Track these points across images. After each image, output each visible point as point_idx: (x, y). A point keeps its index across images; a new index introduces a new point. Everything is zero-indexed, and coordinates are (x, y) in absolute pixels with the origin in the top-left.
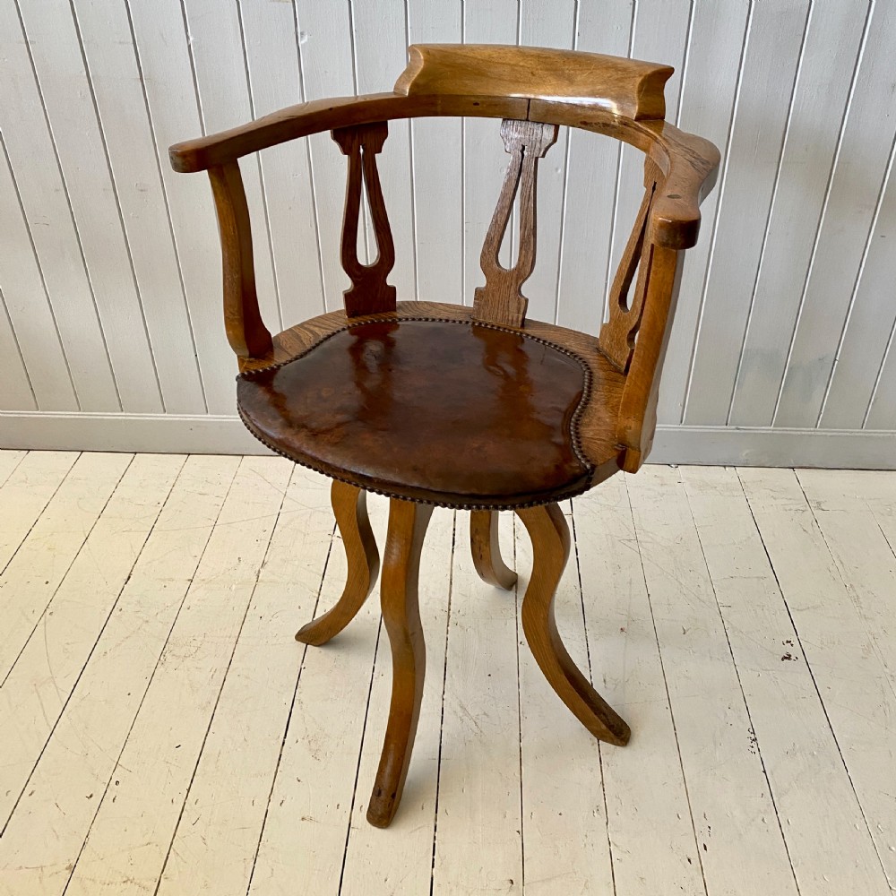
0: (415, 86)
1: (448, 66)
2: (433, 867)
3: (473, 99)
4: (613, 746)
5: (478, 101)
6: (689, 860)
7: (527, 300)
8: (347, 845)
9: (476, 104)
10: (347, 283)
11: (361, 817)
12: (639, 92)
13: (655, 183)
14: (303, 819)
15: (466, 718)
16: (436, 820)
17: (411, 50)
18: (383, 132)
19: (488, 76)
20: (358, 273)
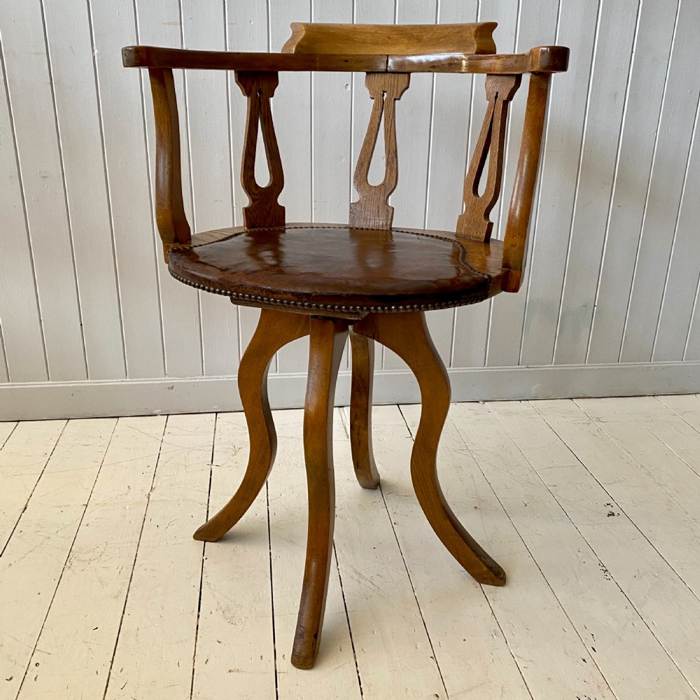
0: (299, 46)
1: (323, 34)
2: (362, 694)
3: (344, 57)
4: (493, 587)
5: (347, 58)
6: (584, 660)
7: (393, 208)
8: (277, 687)
9: (346, 61)
10: (246, 202)
11: (285, 663)
12: (476, 36)
13: (497, 93)
14: (230, 671)
15: (362, 581)
16: (355, 658)
17: (293, 25)
18: (275, 81)
19: (354, 41)
20: (256, 192)
